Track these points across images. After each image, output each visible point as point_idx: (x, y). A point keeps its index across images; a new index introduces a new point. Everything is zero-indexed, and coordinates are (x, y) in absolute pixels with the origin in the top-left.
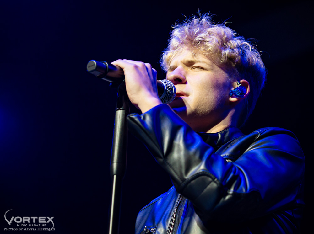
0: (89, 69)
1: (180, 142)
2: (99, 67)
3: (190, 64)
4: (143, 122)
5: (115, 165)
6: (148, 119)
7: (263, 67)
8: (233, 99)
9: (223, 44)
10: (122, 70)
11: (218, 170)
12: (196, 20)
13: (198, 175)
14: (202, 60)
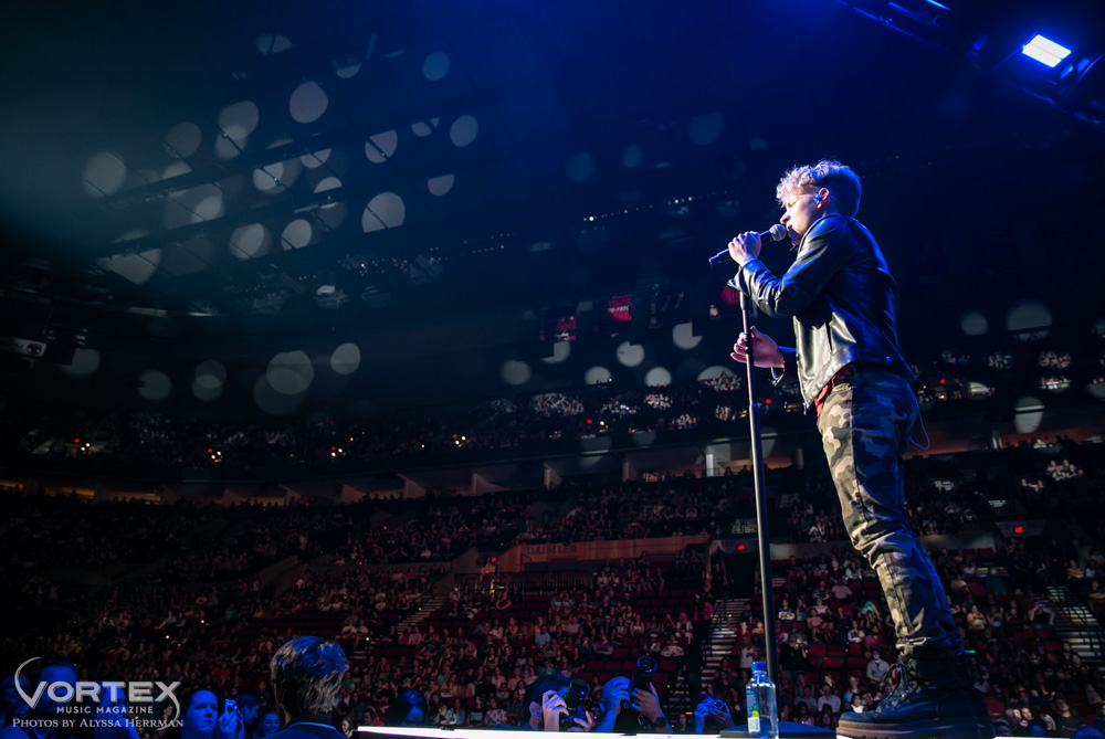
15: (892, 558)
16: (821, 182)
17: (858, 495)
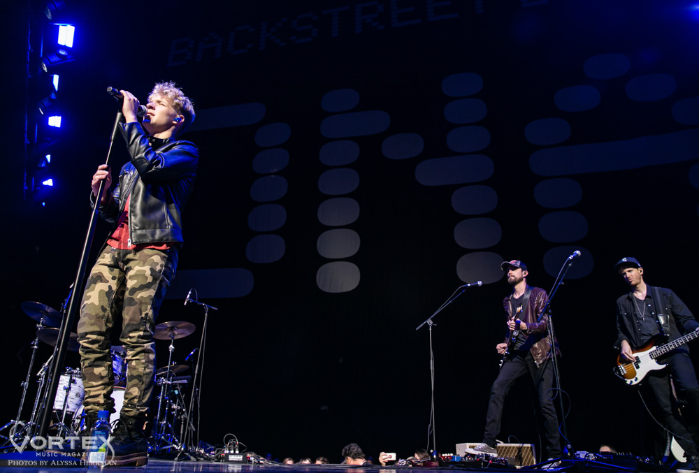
0: (108, 90)
1: (138, 140)
2: (113, 91)
3: (159, 102)
4: (124, 128)
5: (113, 137)
6: (127, 127)
7: (193, 113)
8: (175, 122)
9: (176, 97)
10: (124, 97)
11: (150, 157)
12: (167, 84)
13: (140, 158)
14: (164, 101)
15: (148, 358)
16: (183, 110)
17: (147, 314)
